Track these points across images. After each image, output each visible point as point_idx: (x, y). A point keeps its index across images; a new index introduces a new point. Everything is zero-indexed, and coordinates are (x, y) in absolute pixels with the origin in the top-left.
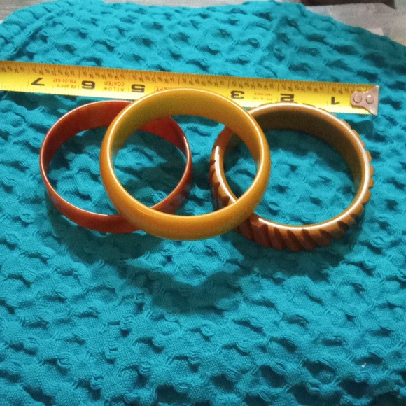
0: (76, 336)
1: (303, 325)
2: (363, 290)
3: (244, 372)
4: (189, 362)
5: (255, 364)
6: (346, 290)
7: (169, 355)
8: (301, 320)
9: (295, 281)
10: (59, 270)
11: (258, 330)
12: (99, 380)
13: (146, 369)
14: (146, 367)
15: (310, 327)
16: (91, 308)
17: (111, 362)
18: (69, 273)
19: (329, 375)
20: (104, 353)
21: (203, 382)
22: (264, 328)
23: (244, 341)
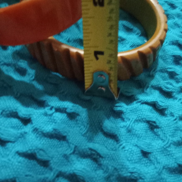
1: (95, 160)
2: (157, 127)
6: (141, 127)
8: (94, 154)
11: (45, 164)
22: (51, 162)
23: (27, 176)
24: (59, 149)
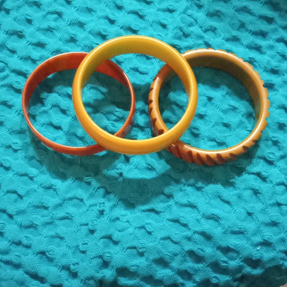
0: (58, 234)
1: (217, 221)
2: (259, 193)
3: (176, 255)
4: (137, 250)
5: (183, 249)
6: (248, 194)
7: (124, 246)
8: (215, 217)
9: (211, 188)
10: (42, 186)
11: (185, 225)
12: (77, 266)
13: (108, 257)
14: (108, 255)
15: (222, 222)
16: (67, 213)
17: (84, 252)
18: (49, 188)
19: (235, 255)
20: (78, 246)
21: (147, 263)
22: (189, 224)
23: (176, 234)
24: (193, 215)
